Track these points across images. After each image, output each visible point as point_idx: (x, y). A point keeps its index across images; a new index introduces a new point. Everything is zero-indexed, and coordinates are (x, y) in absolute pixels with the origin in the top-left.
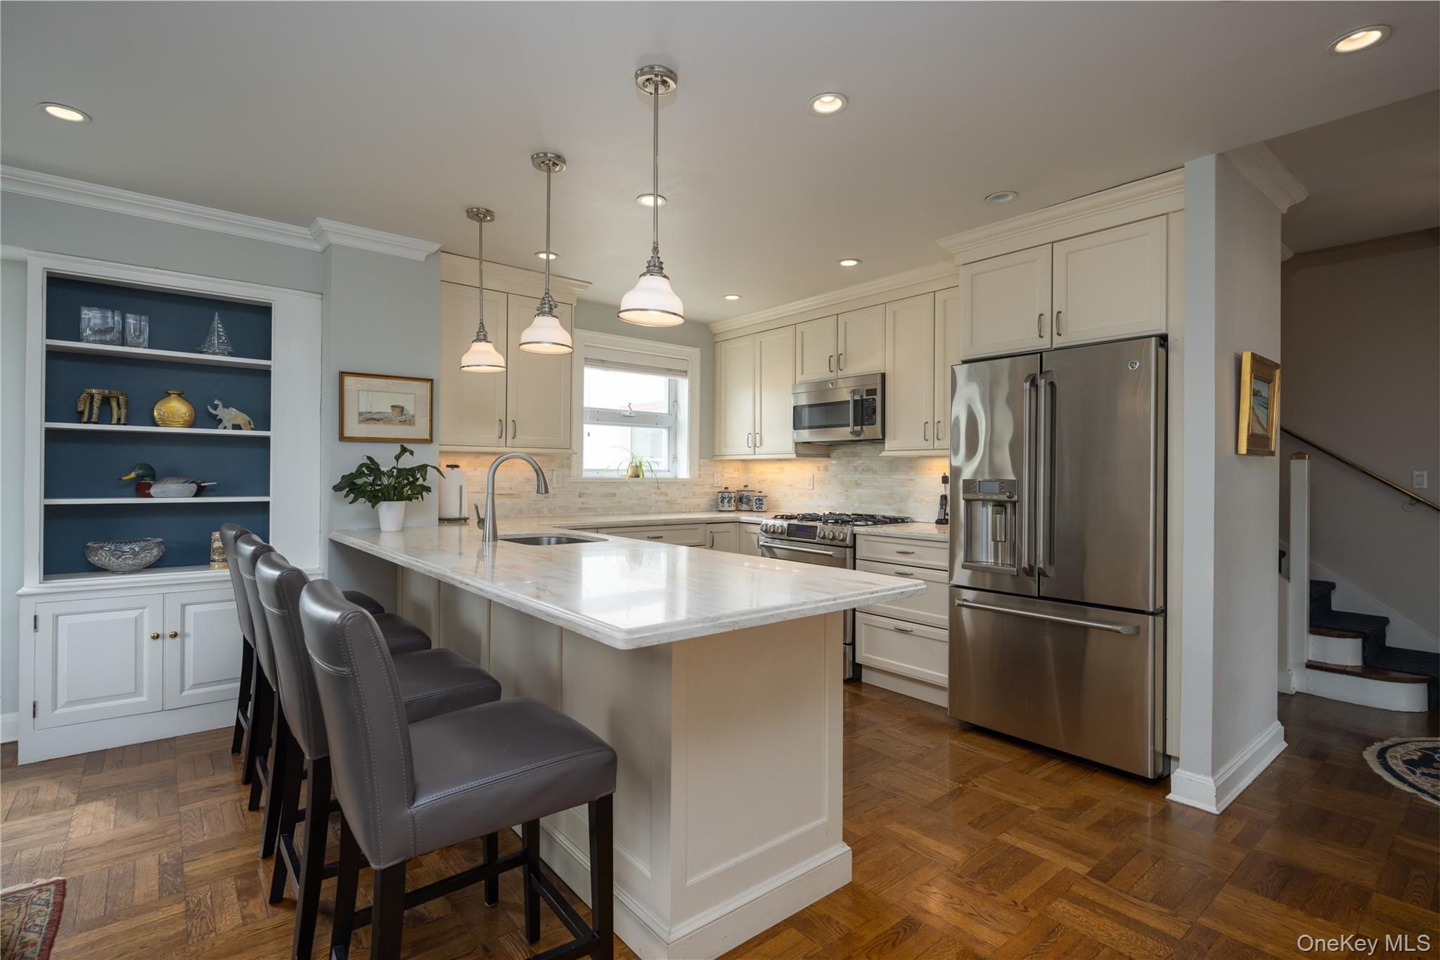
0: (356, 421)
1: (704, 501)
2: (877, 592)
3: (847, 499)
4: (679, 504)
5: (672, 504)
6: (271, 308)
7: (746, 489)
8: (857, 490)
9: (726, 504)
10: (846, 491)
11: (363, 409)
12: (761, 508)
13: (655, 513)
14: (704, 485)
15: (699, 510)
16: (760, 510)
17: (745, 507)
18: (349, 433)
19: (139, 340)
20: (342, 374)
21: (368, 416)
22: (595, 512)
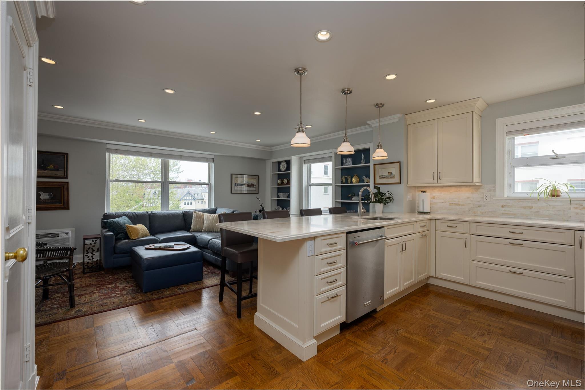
0: (379, 178)
2: (260, 234)
6: (370, 150)
11: (380, 175)
18: (377, 182)
19: (350, 164)
20: (374, 165)
21: (382, 177)
22: (515, 216)
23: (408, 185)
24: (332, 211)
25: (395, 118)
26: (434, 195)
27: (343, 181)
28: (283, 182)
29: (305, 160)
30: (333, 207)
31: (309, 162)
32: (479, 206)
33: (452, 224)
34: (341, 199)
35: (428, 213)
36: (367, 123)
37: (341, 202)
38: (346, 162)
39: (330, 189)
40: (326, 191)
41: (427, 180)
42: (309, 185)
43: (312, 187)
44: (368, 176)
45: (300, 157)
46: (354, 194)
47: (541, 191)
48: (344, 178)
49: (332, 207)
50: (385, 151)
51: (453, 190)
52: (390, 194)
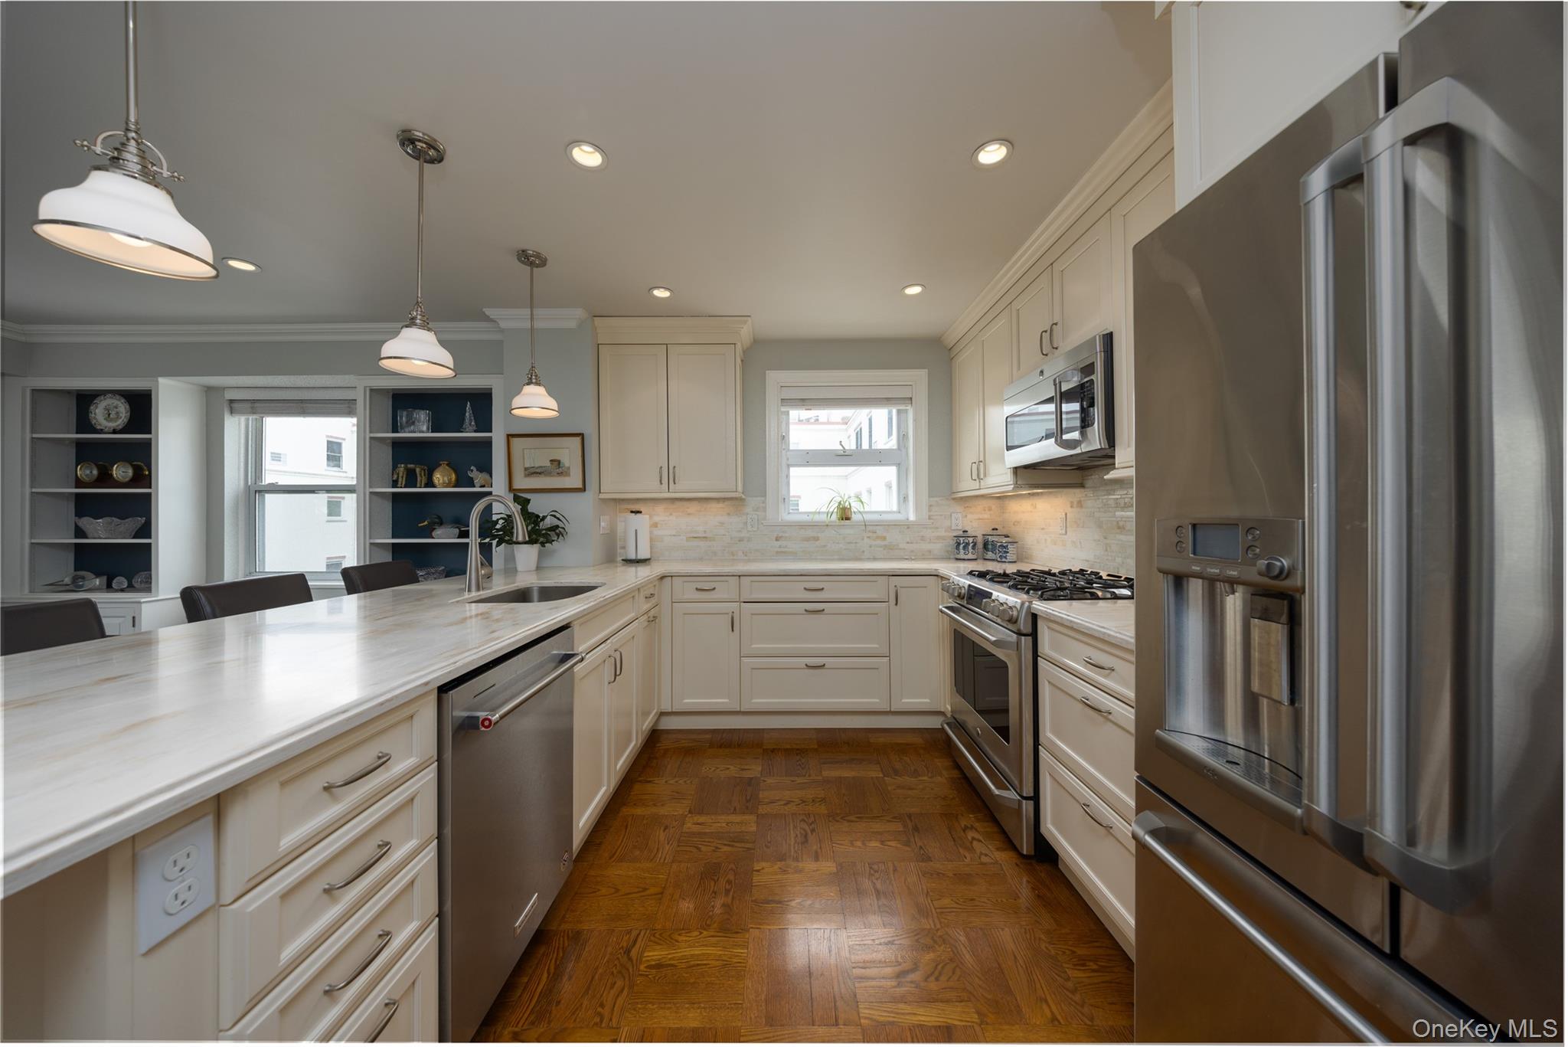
0: (523, 475)
1: (938, 547)
3: (1106, 550)
4: (900, 549)
5: (892, 549)
6: (491, 394)
7: (995, 532)
8: (1118, 537)
9: (962, 551)
10: (1105, 538)
11: (527, 465)
12: (1005, 557)
13: (869, 559)
14: (937, 528)
15: (931, 557)
16: (1004, 560)
17: (990, 555)
18: (517, 485)
19: (425, 428)
20: (509, 436)
21: (531, 472)
22: (795, 556)
23: (602, 496)
24: (357, 580)
25: (569, 318)
26: (656, 519)
27: (400, 480)
28: (112, 475)
29: (231, 401)
30: (362, 564)
31: (252, 408)
32: (739, 541)
33: (705, 585)
34: (391, 536)
35: (647, 562)
36: (484, 313)
37: (393, 544)
38: (411, 422)
39: (350, 504)
40: (334, 509)
41: (646, 484)
42: (256, 492)
43: (267, 496)
44: (486, 468)
45: (209, 390)
46: (439, 517)
47: (831, 510)
48: (401, 468)
49: (355, 565)
50: (550, 394)
51: (693, 508)
52: (558, 519)
